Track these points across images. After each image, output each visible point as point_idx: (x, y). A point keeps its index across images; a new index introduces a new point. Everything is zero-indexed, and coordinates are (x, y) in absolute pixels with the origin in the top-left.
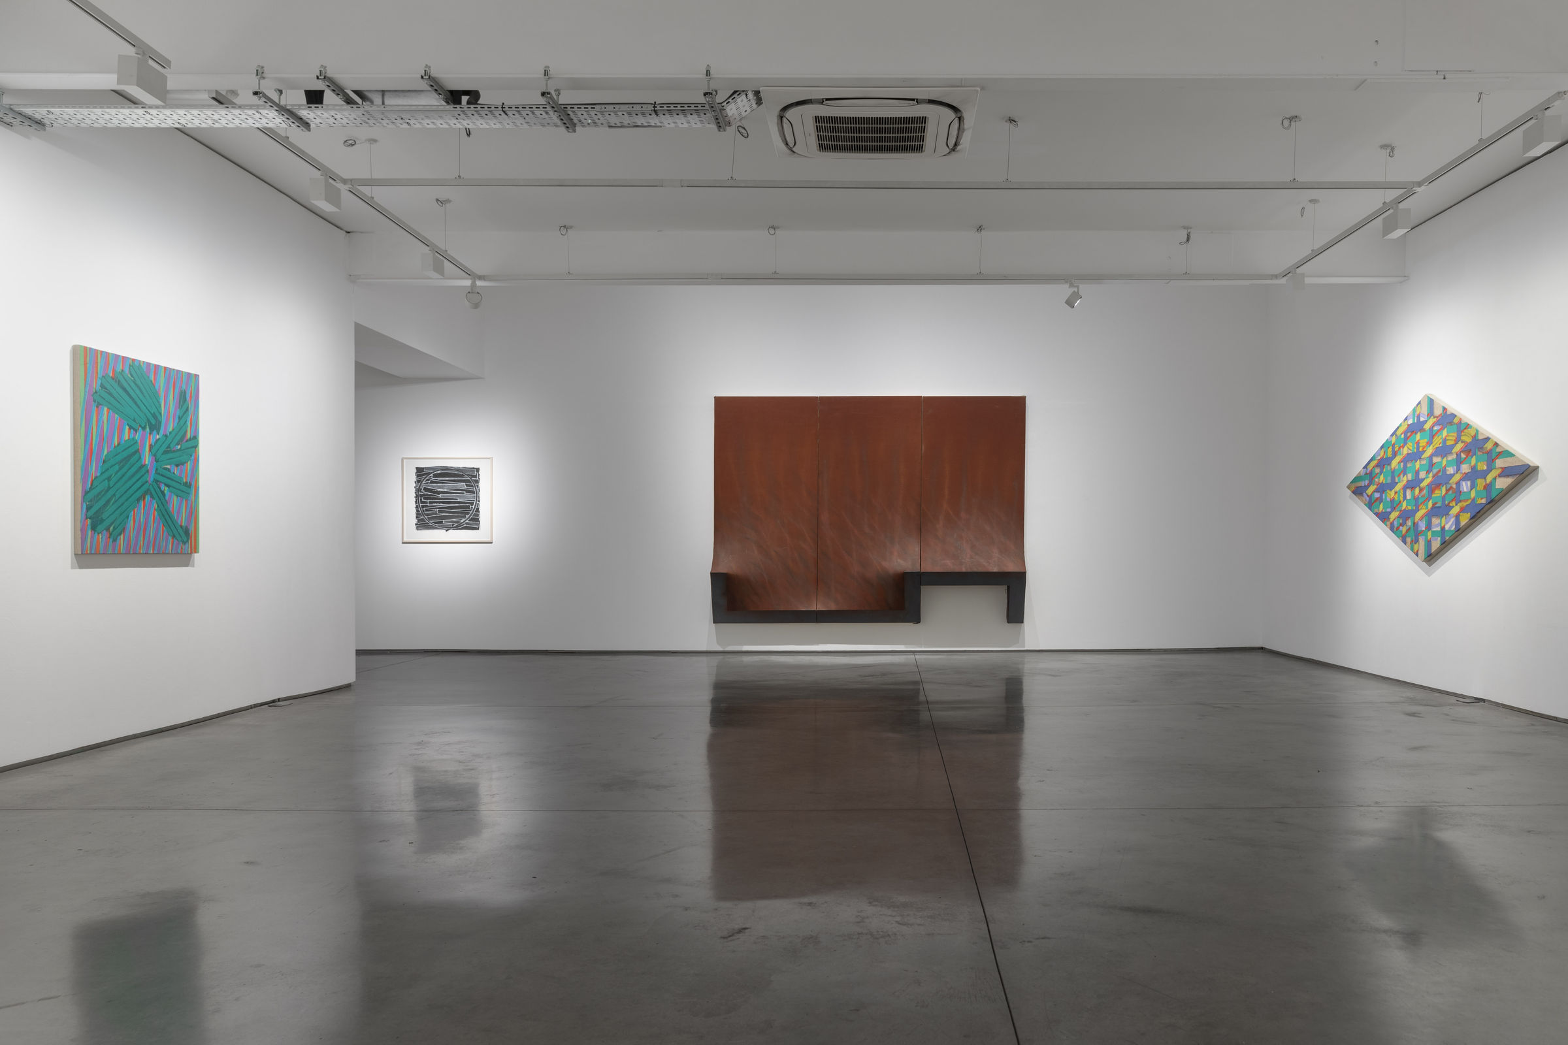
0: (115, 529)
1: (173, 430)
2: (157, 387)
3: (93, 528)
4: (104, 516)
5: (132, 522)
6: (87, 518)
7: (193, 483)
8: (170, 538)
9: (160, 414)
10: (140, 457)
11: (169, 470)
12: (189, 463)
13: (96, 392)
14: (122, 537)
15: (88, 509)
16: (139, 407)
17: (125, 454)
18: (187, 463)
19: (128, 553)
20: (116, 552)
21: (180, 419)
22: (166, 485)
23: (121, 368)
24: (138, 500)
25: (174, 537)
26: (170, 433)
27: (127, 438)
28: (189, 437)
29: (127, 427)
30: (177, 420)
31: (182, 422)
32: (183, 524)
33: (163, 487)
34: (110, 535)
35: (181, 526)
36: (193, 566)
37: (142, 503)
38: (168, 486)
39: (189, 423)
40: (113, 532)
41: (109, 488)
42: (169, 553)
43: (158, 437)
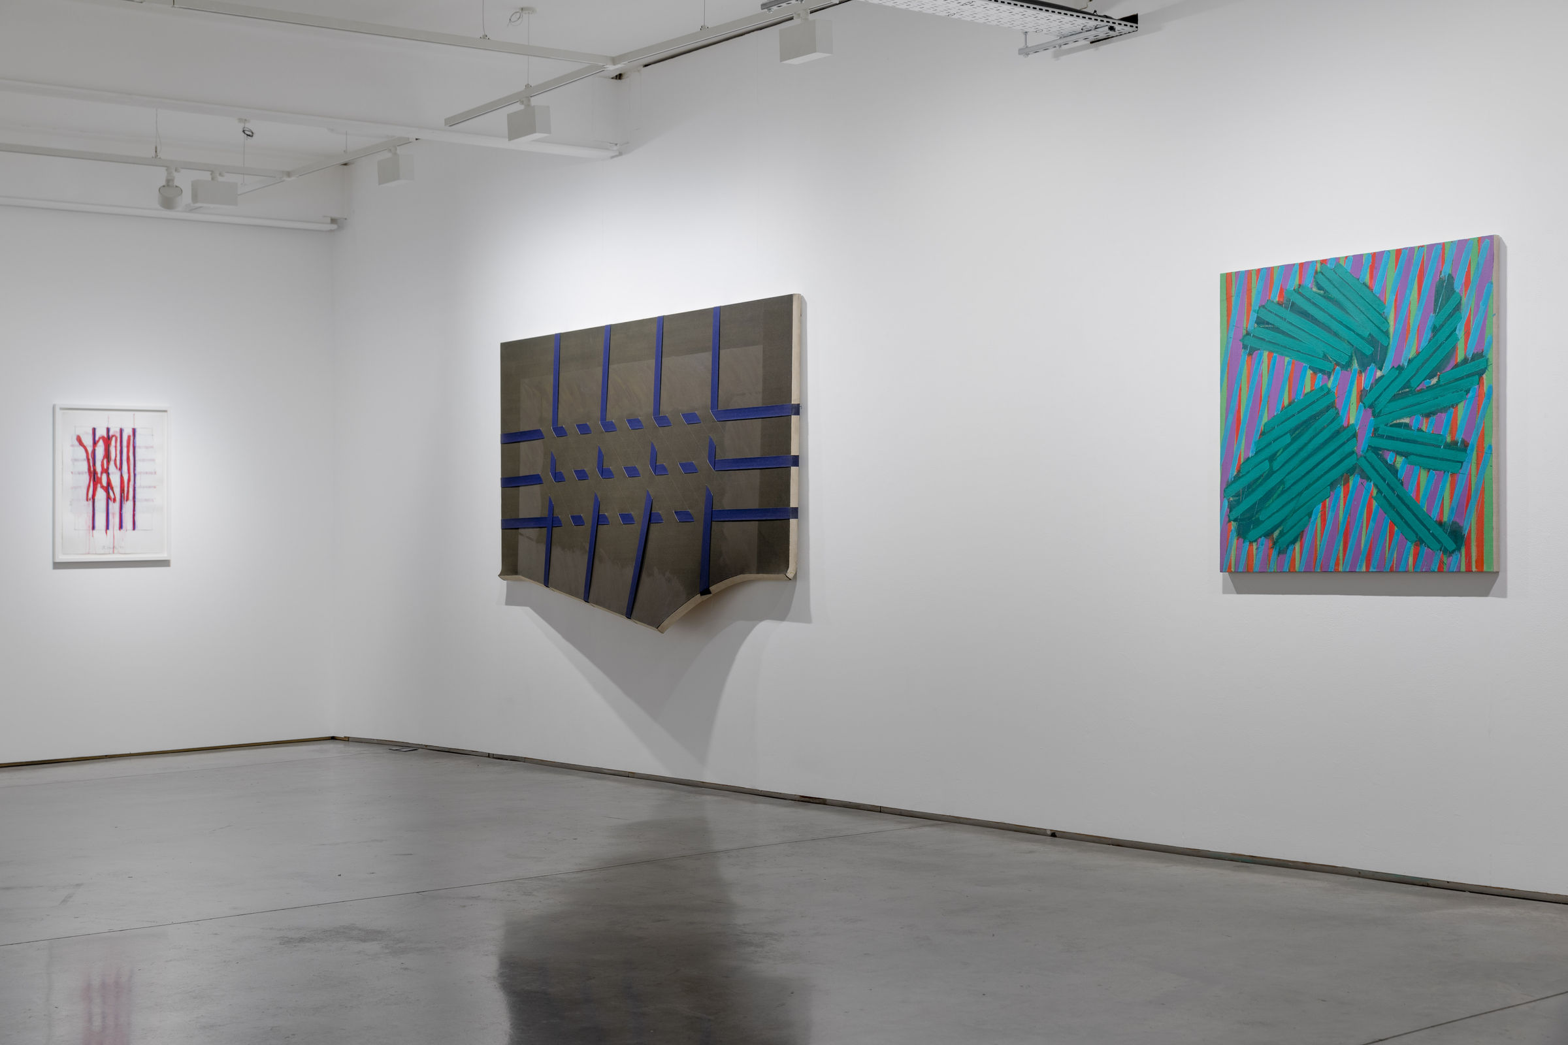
0: (1282, 534)
1: (1418, 353)
2: (1377, 289)
3: (1242, 534)
4: (1262, 517)
5: (1319, 520)
6: (1230, 521)
7: (1473, 441)
8: (1410, 547)
9: (1387, 334)
10: (1338, 413)
11: (1407, 426)
12: (1461, 406)
13: (1248, 334)
14: (1297, 546)
15: (1231, 508)
16: (1336, 334)
17: (1305, 416)
18: (1454, 406)
19: (1309, 569)
20: (1286, 568)
21: (1435, 330)
22: (1398, 453)
23: (1297, 282)
24: (1333, 485)
25: (1419, 542)
26: (1410, 361)
27: (1308, 389)
28: (1460, 357)
29: (1309, 372)
30: (1428, 334)
31: (1442, 335)
32: (1445, 519)
33: (1390, 458)
34: (1274, 543)
35: (1440, 523)
36: (1503, 594)
37: (1340, 490)
38: (1405, 455)
39: (1461, 333)
40: (1277, 539)
41: (1271, 472)
42: (1407, 572)
43: (1379, 374)
